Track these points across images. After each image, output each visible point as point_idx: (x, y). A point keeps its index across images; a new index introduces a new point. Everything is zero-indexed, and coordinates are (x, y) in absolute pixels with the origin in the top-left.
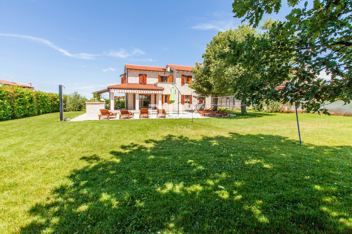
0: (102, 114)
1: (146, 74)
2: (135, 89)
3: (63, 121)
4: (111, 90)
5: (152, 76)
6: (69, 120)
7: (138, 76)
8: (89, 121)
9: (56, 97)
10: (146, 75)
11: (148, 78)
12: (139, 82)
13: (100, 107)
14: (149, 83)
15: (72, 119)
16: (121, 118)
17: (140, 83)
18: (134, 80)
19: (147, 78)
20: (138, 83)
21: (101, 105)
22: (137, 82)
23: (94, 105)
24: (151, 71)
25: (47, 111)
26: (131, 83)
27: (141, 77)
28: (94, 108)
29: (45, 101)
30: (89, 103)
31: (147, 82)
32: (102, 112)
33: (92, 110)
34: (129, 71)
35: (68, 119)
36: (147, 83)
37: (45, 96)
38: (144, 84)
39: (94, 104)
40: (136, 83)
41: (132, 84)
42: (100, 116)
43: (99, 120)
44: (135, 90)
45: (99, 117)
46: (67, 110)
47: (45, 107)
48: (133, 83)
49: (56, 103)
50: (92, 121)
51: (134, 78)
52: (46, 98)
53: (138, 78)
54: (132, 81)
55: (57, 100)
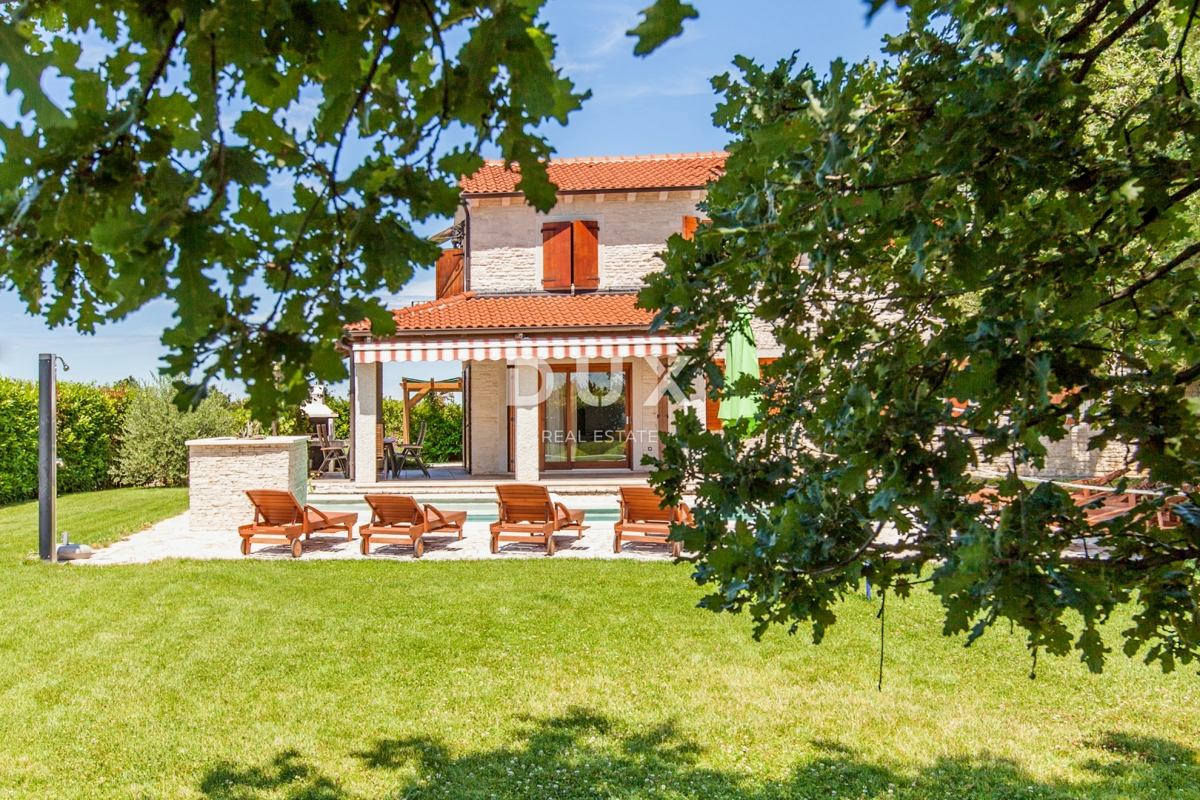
0: (261, 519)
1: (590, 217)
2: (513, 336)
3: (55, 560)
4: (356, 347)
5: (637, 226)
6: (88, 556)
7: (540, 236)
8: (182, 562)
9: (73, 402)
10: (592, 227)
11: (607, 243)
12: (544, 281)
13: (267, 471)
14: (615, 284)
15: (106, 546)
16: (373, 547)
17: (552, 285)
18: (511, 266)
19: (601, 248)
20: (540, 287)
21: (268, 456)
22: (531, 277)
23: (233, 459)
24: (632, 196)
25: (24, 490)
26: (492, 288)
27: (561, 240)
28: (234, 477)
29: (18, 432)
30: (207, 447)
31: (602, 274)
32: (259, 509)
33: (218, 487)
34: (479, 208)
35: (84, 548)
36: (602, 285)
37: (17, 405)
38: (578, 292)
39: (236, 454)
40: (523, 286)
41: (497, 295)
42: (247, 532)
43: (239, 555)
44: (510, 343)
45: (241, 539)
46: (125, 481)
47: (16, 465)
48: (501, 288)
49: (72, 437)
50: (198, 562)
51: (508, 252)
52: (20, 414)
53: (538, 252)
54: (494, 280)
55: (77, 419)
